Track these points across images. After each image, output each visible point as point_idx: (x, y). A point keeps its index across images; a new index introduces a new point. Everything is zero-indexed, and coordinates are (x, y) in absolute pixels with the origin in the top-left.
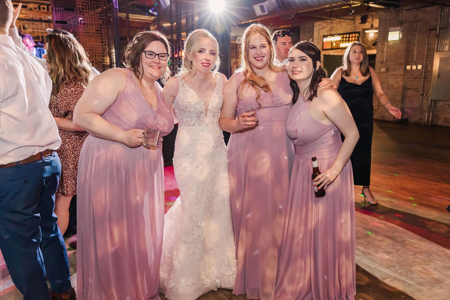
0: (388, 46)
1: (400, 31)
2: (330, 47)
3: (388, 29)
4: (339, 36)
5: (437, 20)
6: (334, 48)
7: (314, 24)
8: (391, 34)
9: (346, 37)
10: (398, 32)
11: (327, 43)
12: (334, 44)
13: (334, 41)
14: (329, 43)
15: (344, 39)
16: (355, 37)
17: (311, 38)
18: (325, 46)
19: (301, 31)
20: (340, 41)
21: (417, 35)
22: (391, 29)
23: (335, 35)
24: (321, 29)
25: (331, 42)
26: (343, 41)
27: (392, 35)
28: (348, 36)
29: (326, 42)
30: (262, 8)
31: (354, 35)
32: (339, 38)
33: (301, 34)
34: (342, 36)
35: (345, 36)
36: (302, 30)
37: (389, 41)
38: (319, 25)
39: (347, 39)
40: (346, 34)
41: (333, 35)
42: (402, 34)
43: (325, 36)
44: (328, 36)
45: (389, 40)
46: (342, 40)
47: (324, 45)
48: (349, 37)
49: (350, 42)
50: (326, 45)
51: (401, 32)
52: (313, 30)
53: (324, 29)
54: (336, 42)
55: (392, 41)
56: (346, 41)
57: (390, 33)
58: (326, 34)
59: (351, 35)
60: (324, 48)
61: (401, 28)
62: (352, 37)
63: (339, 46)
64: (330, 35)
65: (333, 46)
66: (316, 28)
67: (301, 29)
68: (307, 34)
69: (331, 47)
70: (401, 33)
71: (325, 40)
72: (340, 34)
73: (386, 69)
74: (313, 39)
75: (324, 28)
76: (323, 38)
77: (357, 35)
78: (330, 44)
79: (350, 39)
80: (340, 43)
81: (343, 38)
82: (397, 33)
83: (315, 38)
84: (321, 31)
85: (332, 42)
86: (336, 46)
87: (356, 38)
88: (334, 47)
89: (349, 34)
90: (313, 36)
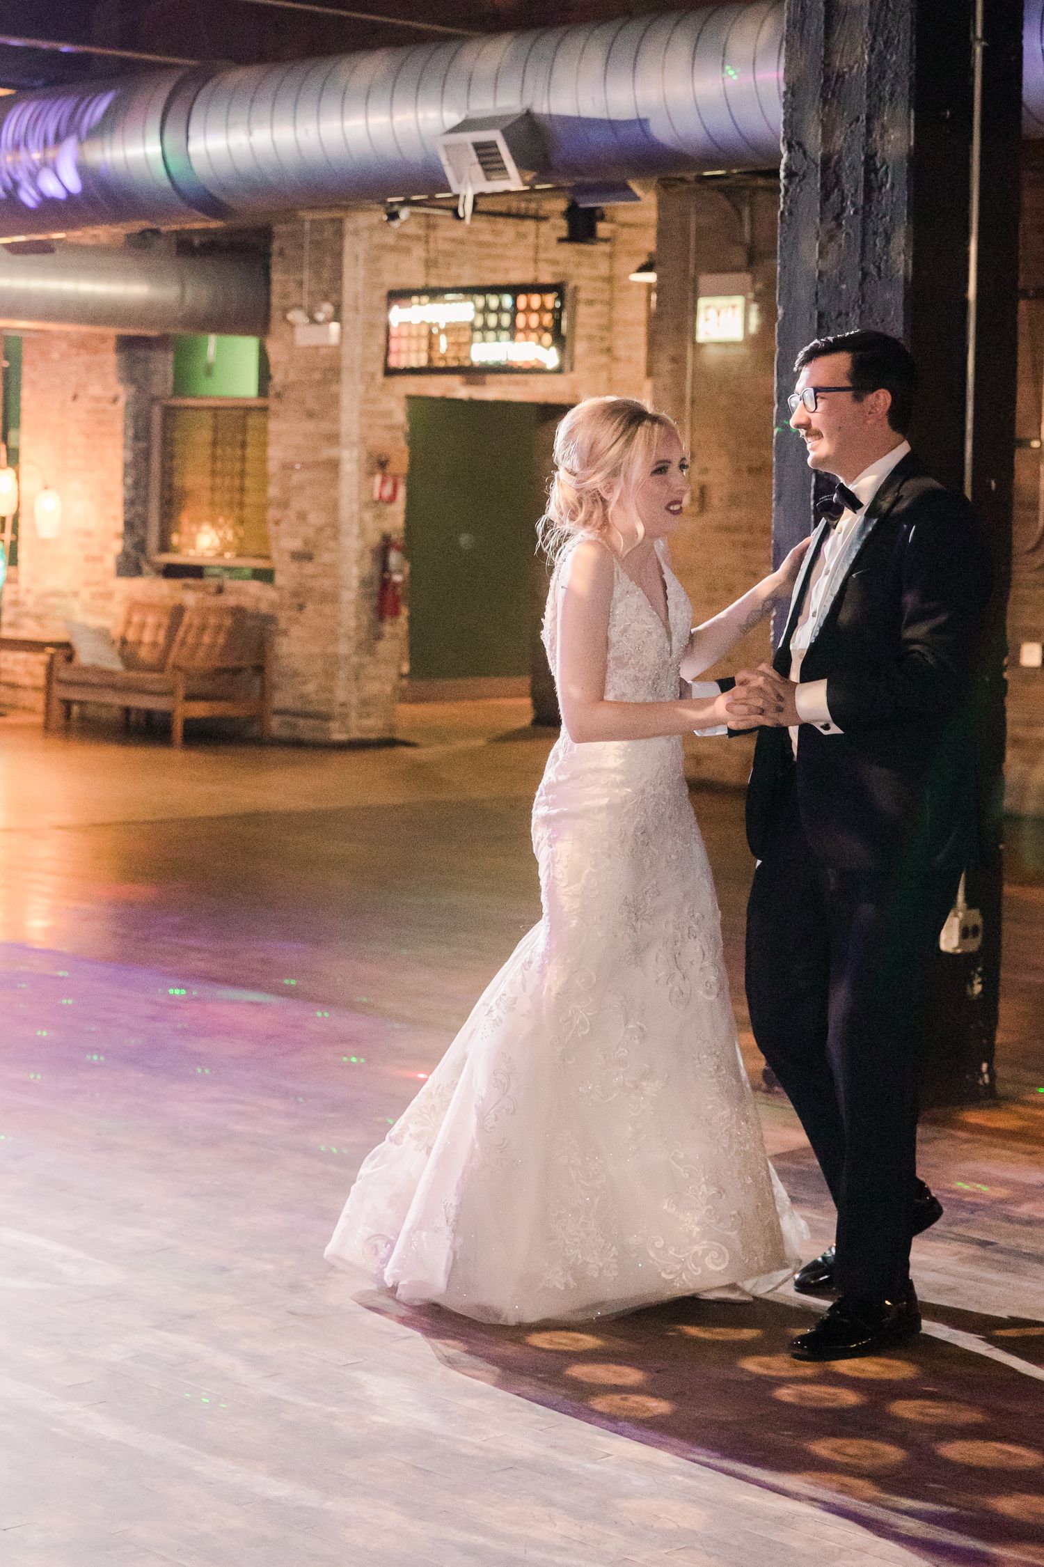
0: (699, 373)
1: (751, 295)
2: (423, 362)
3: (695, 281)
4: (465, 300)
6: (441, 364)
7: (340, 221)
8: (708, 307)
9: (500, 310)
10: (739, 301)
11: (410, 336)
12: (443, 343)
13: (442, 326)
14: (419, 337)
15: (492, 321)
16: (542, 309)
17: (326, 298)
18: (399, 352)
19: (275, 259)
20: (473, 328)
22: (706, 280)
23: (449, 296)
24: (384, 247)
25: (424, 332)
26: (485, 328)
27: (712, 313)
28: (507, 300)
29: (405, 332)
31: (535, 300)
32: (462, 310)
33: (276, 276)
34: (480, 301)
35: (493, 301)
36: (281, 253)
37: (702, 345)
38: (371, 229)
39: (506, 320)
40: (498, 290)
41: (434, 293)
42: (761, 311)
43: (398, 295)
44: (415, 299)
45: (701, 337)
46: (479, 322)
47: (393, 345)
48: (515, 311)
49: (520, 336)
50: (404, 344)
51: (755, 301)
52: (339, 255)
53: (408, 251)
54: (450, 329)
55: (719, 344)
56: (499, 327)
57: (702, 302)
59: (522, 301)
60: (394, 362)
61: (754, 281)
62: (529, 309)
63: (468, 357)
64: (419, 292)
65: (435, 355)
66: (355, 249)
67: (276, 246)
68: (306, 275)
69: (430, 360)
70: (754, 307)
71: (398, 315)
72: (469, 291)
73: (697, 493)
74: (338, 308)
75: (404, 243)
76: (389, 306)
77: (550, 300)
78: (424, 344)
79: (521, 320)
80: (471, 342)
81: (486, 310)
82: (734, 307)
83: (348, 298)
84: (389, 259)
85: (435, 331)
86: (451, 354)
87: (548, 319)
88: (444, 358)
89: (516, 290)
90: (339, 291)
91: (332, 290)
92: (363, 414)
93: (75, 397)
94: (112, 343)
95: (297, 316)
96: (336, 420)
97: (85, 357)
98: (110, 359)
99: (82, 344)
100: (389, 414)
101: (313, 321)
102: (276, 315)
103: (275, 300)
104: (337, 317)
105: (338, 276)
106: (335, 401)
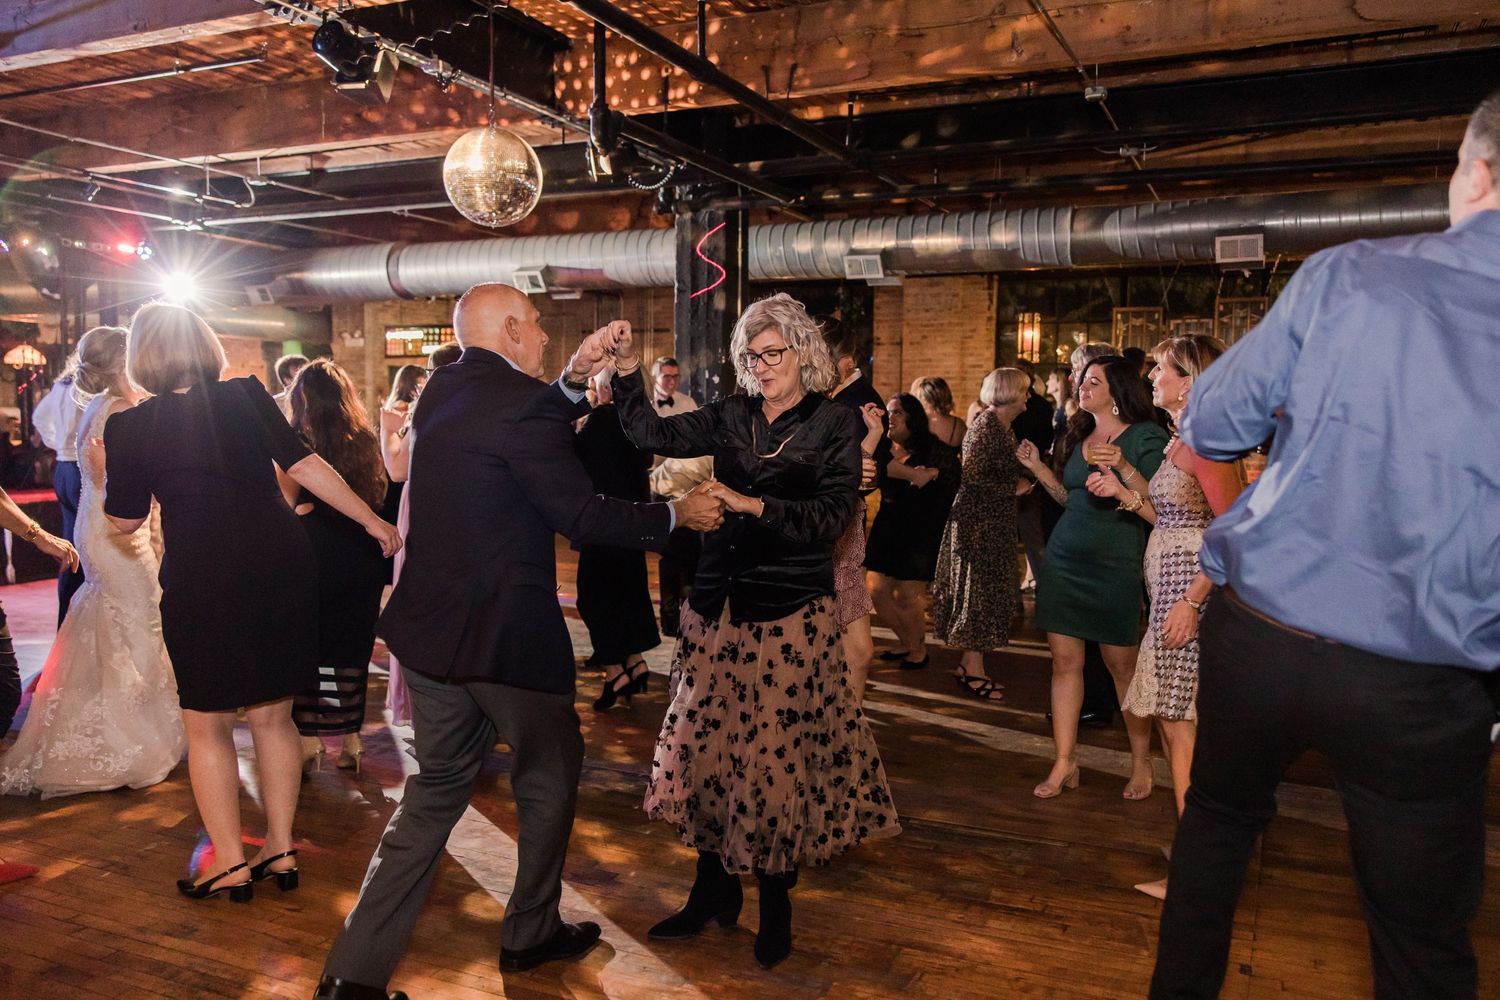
2: (402, 352)
4: (419, 330)
5: (592, 316)
6: (409, 354)
9: (434, 334)
11: (395, 343)
12: (410, 346)
13: (409, 340)
14: (399, 344)
15: (431, 338)
17: (357, 328)
18: (391, 349)
19: (334, 313)
20: (423, 340)
21: (563, 339)
23: (412, 329)
24: (379, 310)
25: (402, 342)
26: (428, 341)
28: (437, 331)
29: (393, 342)
30: (262, 291)
32: (419, 334)
33: (335, 320)
34: (426, 331)
35: (431, 331)
36: (337, 311)
39: (437, 338)
40: (433, 326)
41: (406, 327)
43: (389, 328)
44: (397, 329)
46: (426, 339)
47: (389, 346)
48: (440, 335)
50: (393, 346)
52: (362, 311)
53: (387, 311)
54: (412, 341)
56: (434, 341)
58: (392, 322)
59: (443, 331)
60: (389, 353)
62: (446, 334)
64: (399, 327)
65: (407, 351)
66: (369, 314)
67: (334, 308)
68: (348, 320)
69: (404, 352)
71: (390, 336)
72: (421, 327)
74: (362, 333)
75: (386, 308)
76: (384, 332)
78: (402, 347)
79: (443, 338)
80: (422, 346)
81: (428, 334)
83: (367, 329)
84: (381, 315)
85: (406, 341)
86: (414, 350)
88: (410, 352)
89: (440, 327)
90: (363, 326)
91: (360, 325)
92: (374, 372)
93: (243, 366)
94: (259, 344)
95: (346, 335)
96: (363, 375)
97: (246, 350)
98: (259, 351)
99: (246, 345)
100: (381, 373)
101: (352, 336)
102: (335, 335)
103: (335, 329)
104: (362, 336)
105: (362, 320)
106: (363, 368)
